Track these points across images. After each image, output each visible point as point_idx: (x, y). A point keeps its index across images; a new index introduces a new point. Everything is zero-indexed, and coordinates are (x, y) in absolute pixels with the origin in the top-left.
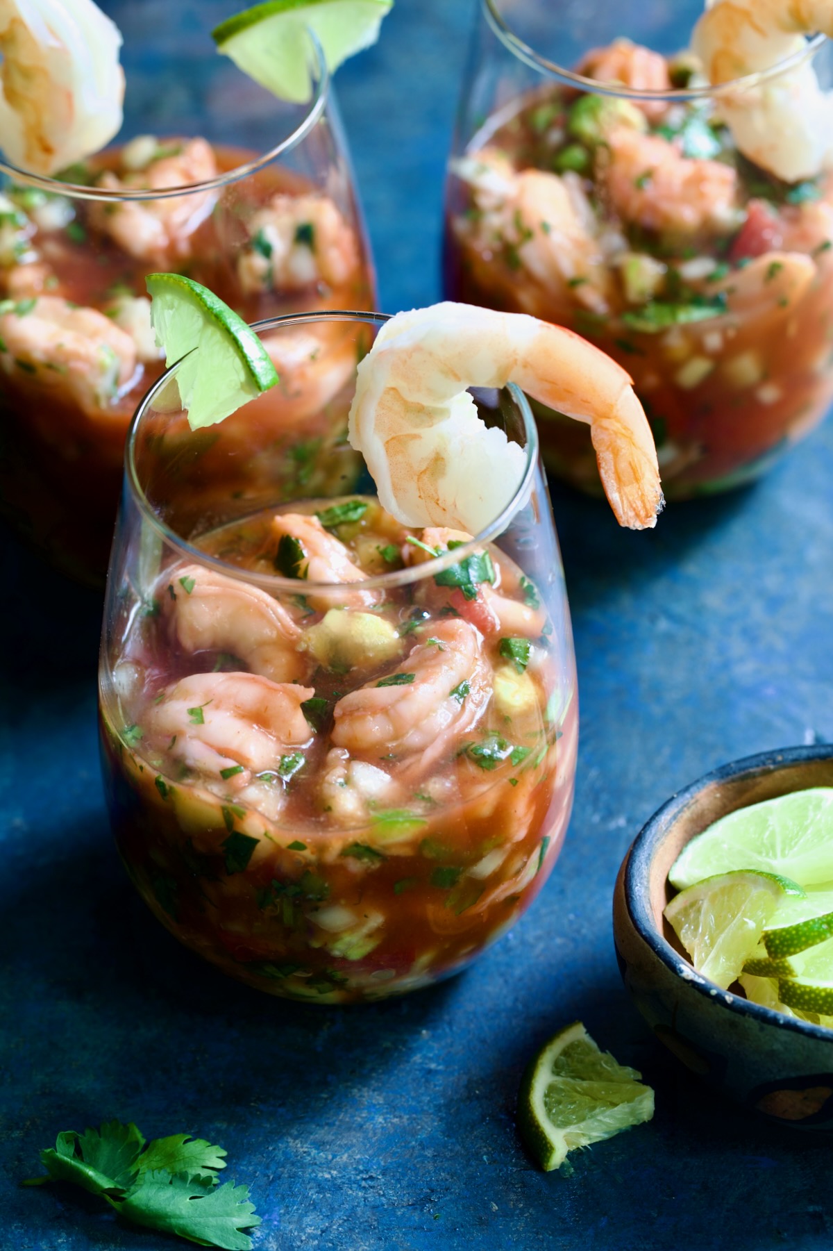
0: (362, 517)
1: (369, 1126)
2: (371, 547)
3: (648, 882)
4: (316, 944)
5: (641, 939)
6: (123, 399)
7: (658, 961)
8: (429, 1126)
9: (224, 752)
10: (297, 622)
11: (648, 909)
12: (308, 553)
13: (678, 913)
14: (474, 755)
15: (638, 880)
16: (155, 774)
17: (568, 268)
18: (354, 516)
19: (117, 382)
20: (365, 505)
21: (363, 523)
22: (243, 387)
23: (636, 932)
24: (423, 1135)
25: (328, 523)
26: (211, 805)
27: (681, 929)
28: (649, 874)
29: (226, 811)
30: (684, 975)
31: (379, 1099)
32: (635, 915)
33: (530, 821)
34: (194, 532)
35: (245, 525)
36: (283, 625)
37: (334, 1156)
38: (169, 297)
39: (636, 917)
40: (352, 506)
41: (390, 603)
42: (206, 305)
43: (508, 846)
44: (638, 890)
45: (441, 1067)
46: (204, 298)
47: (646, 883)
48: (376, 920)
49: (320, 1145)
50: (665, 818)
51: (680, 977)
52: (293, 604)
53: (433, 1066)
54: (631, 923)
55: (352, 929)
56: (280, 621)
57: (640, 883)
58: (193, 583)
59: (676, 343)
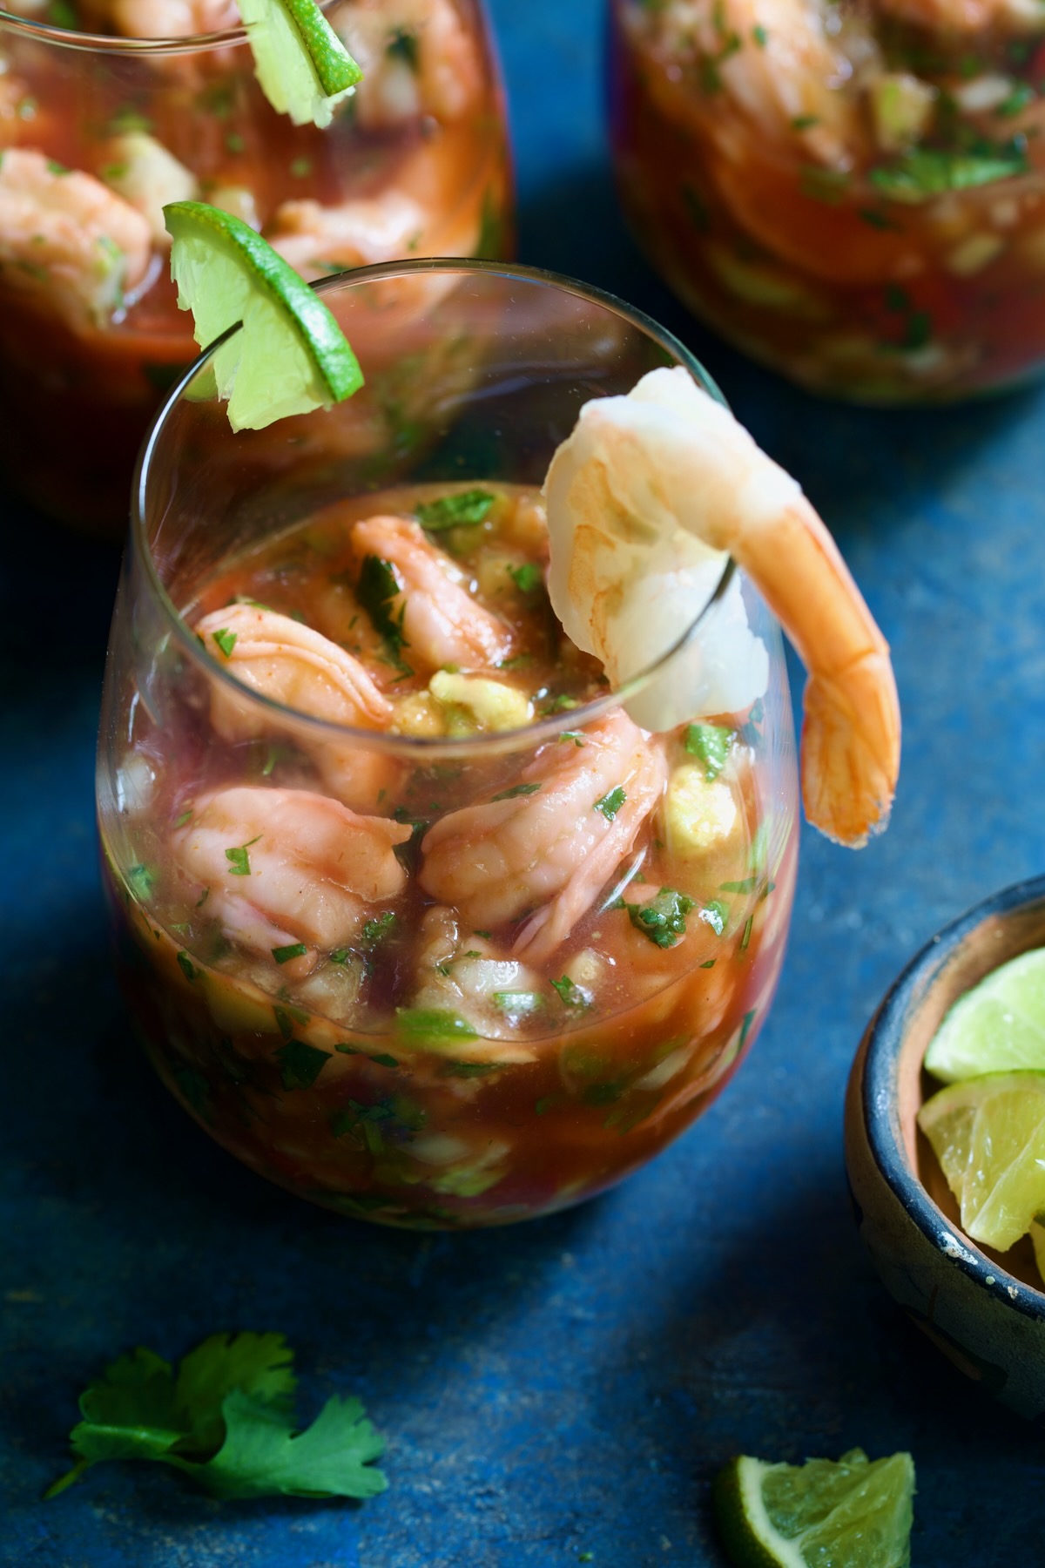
0: (486, 518)
1: (486, 1409)
2: (499, 566)
3: (896, 1084)
4: (412, 1180)
5: (886, 1184)
6: (131, 311)
7: (910, 1223)
8: (573, 1410)
9: (278, 921)
10: (385, 690)
11: (896, 1132)
12: (405, 584)
13: (938, 1123)
14: (644, 924)
15: (882, 1084)
16: (178, 948)
17: (792, 99)
18: (474, 514)
19: (124, 286)
20: (491, 498)
21: (488, 526)
22: (308, 391)
23: (879, 1173)
24: (563, 1426)
25: (434, 525)
26: (258, 1003)
27: (943, 1152)
28: (897, 1071)
29: (280, 1013)
30: (948, 1249)
31: (501, 1365)
32: (877, 1143)
33: (726, 1005)
34: (237, 541)
35: (312, 526)
36: (365, 700)
37: (437, 1458)
38: (197, 243)
39: (878, 1147)
40: (471, 498)
41: (523, 654)
42: (253, 264)
43: (695, 1042)
44: (882, 1103)
45: (590, 1316)
46: (250, 253)
47: (892, 1087)
48: (498, 1150)
49: (416, 1438)
50: (921, 977)
51: (942, 1252)
52: (380, 659)
53: (579, 1313)
54: (871, 1155)
55: (462, 1162)
56: (361, 694)
57: (886, 1089)
58: (233, 639)
59: (949, 216)
